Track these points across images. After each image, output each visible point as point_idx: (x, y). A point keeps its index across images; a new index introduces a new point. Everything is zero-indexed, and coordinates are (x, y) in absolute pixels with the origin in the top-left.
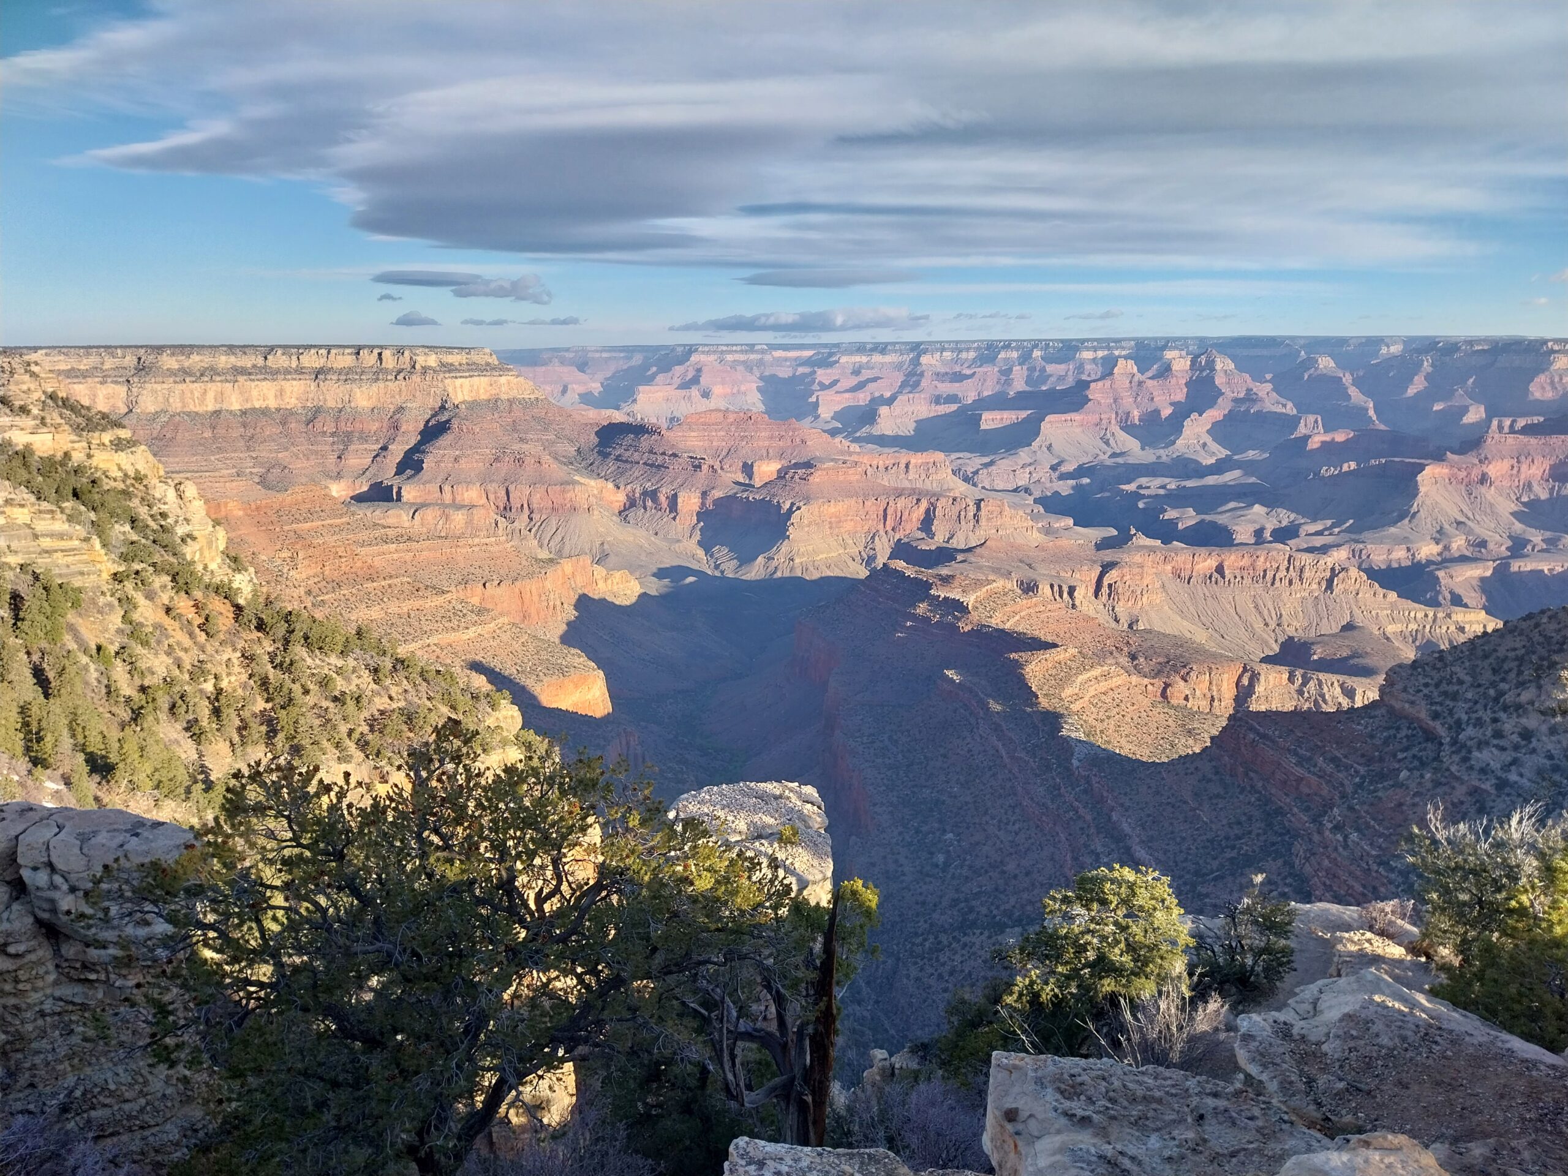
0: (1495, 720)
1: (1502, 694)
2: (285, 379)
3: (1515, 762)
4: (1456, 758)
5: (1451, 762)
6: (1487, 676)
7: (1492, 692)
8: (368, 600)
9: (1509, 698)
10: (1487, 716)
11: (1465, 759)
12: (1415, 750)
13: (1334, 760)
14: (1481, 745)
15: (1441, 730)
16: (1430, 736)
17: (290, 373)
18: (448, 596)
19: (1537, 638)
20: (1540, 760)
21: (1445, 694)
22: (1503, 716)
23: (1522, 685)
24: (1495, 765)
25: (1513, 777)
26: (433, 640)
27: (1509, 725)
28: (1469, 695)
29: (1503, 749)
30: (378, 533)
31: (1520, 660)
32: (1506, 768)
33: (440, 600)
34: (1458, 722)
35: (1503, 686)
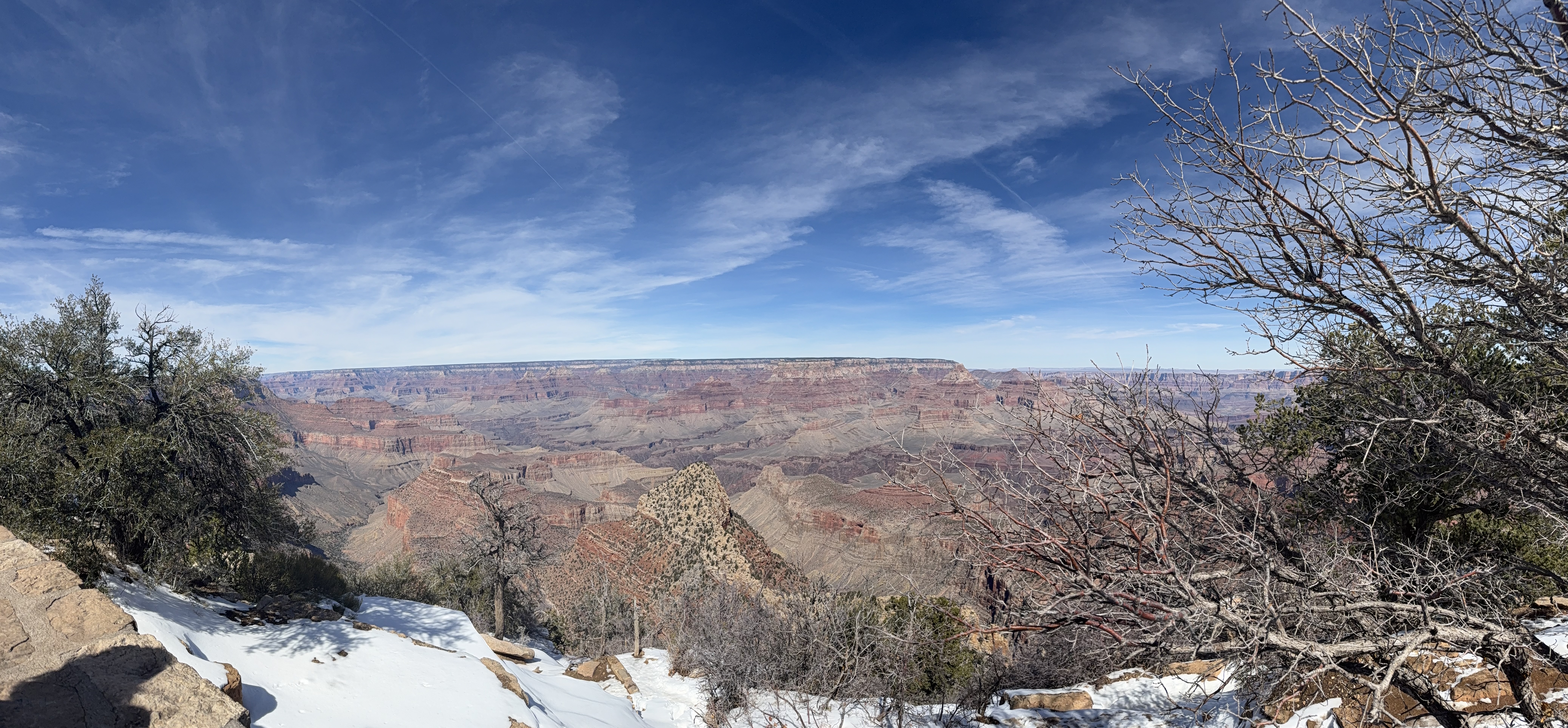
0: (678, 514)
1: (680, 501)
3: (687, 530)
4: (667, 533)
5: (665, 534)
6: (674, 495)
7: (676, 501)
9: (682, 504)
10: (675, 512)
11: (670, 533)
12: (652, 533)
13: (623, 542)
14: (675, 525)
15: (661, 522)
16: (657, 525)
19: (689, 476)
20: (695, 527)
21: (661, 505)
22: (680, 511)
23: (685, 497)
24: (680, 533)
25: (687, 537)
27: (683, 515)
28: (669, 504)
29: (682, 525)
31: (684, 486)
32: (684, 534)
34: (666, 517)
35: (680, 498)
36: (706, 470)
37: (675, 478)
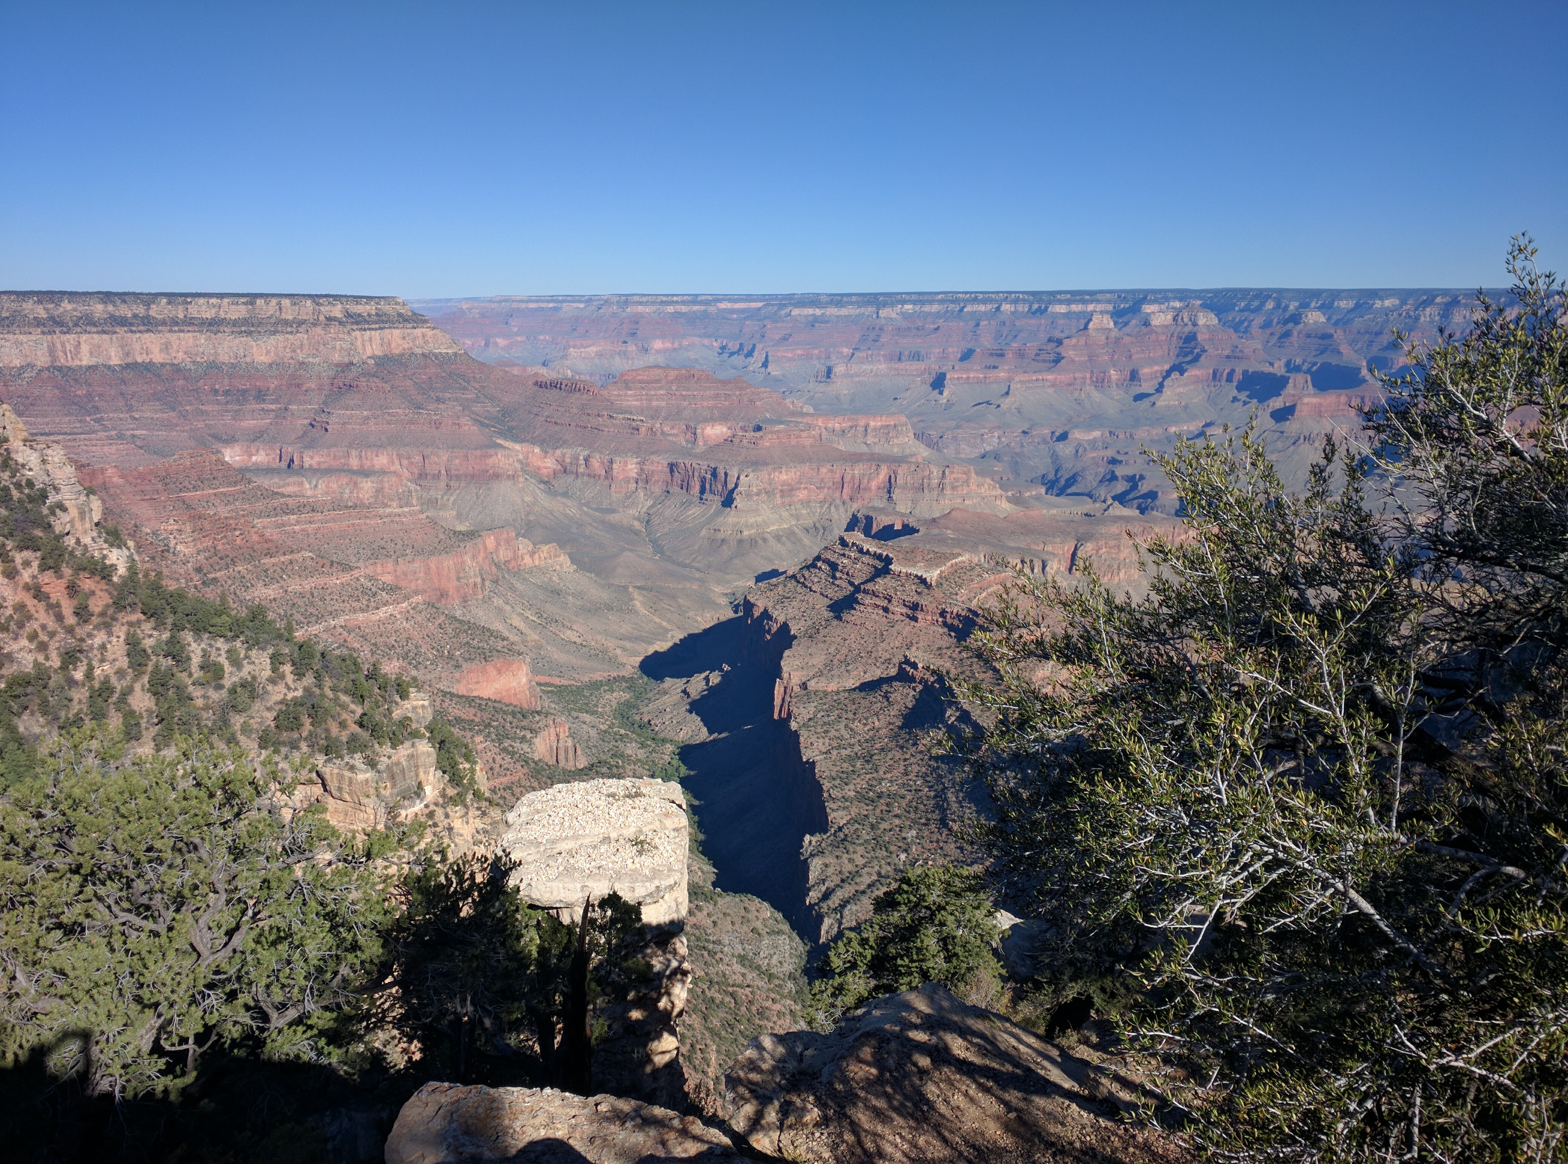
2: (171, 331)
8: (267, 576)
17: (177, 324)
18: (356, 574)
26: (341, 620)
30: (276, 503)
33: (346, 578)
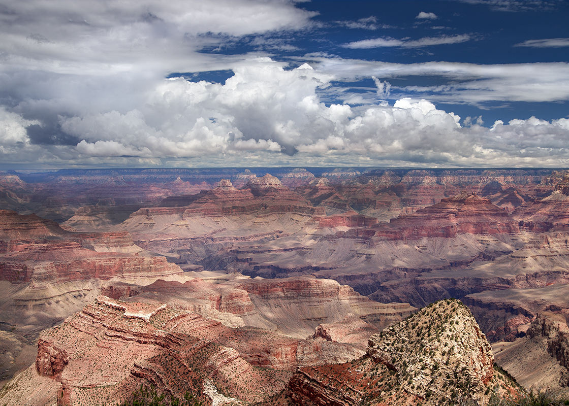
3: (433, 381)
4: (406, 382)
5: (404, 384)
7: (418, 345)
11: (410, 383)
12: (386, 380)
14: (417, 373)
15: (398, 368)
20: (444, 379)
24: (424, 384)
25: (433, 389)
28: (408, 348)
29: (427, 375)
31: (429, 327)
32: (429, 384)
34: (405, 363)
35: (423, 342)
36: (459, 311)
37: (416, 317)
